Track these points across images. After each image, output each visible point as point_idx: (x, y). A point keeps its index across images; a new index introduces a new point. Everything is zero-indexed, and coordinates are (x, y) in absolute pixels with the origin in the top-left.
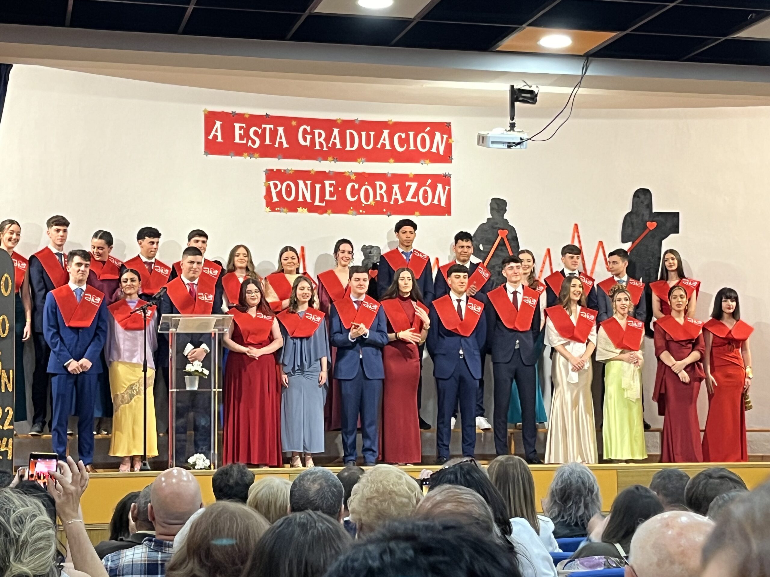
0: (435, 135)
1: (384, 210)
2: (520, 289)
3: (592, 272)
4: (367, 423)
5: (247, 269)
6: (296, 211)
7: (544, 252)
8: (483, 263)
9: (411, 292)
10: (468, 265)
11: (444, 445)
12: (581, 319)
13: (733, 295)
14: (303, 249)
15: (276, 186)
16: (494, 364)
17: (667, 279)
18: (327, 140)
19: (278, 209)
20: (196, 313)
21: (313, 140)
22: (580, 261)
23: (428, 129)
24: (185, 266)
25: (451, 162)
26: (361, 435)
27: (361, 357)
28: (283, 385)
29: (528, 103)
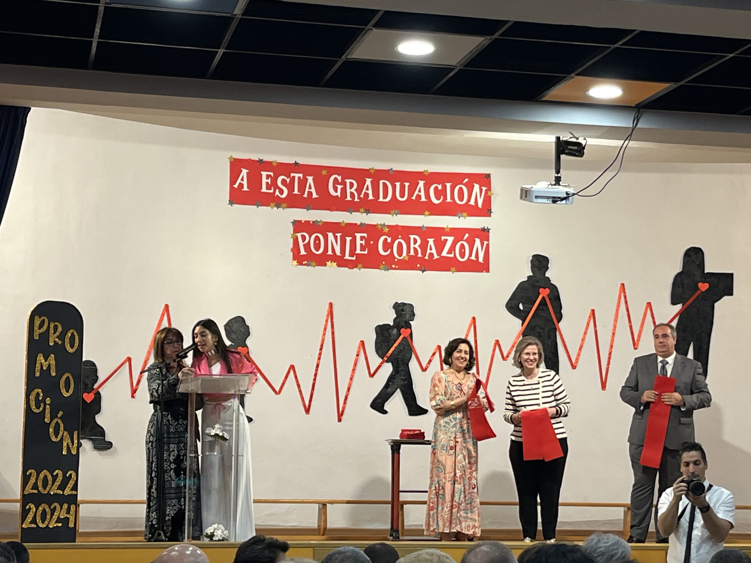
0: (473, 186)
1: (418, 266)
3: (639, 336)
6: (325, 265)
7: (589, 312)
14: (331, 305)
15: (304, 238)
18: (359, 190)
19: (306, 262)
21: (344, 190)
23: (466, 180)
25: (490, 216)
29: (575, 155)
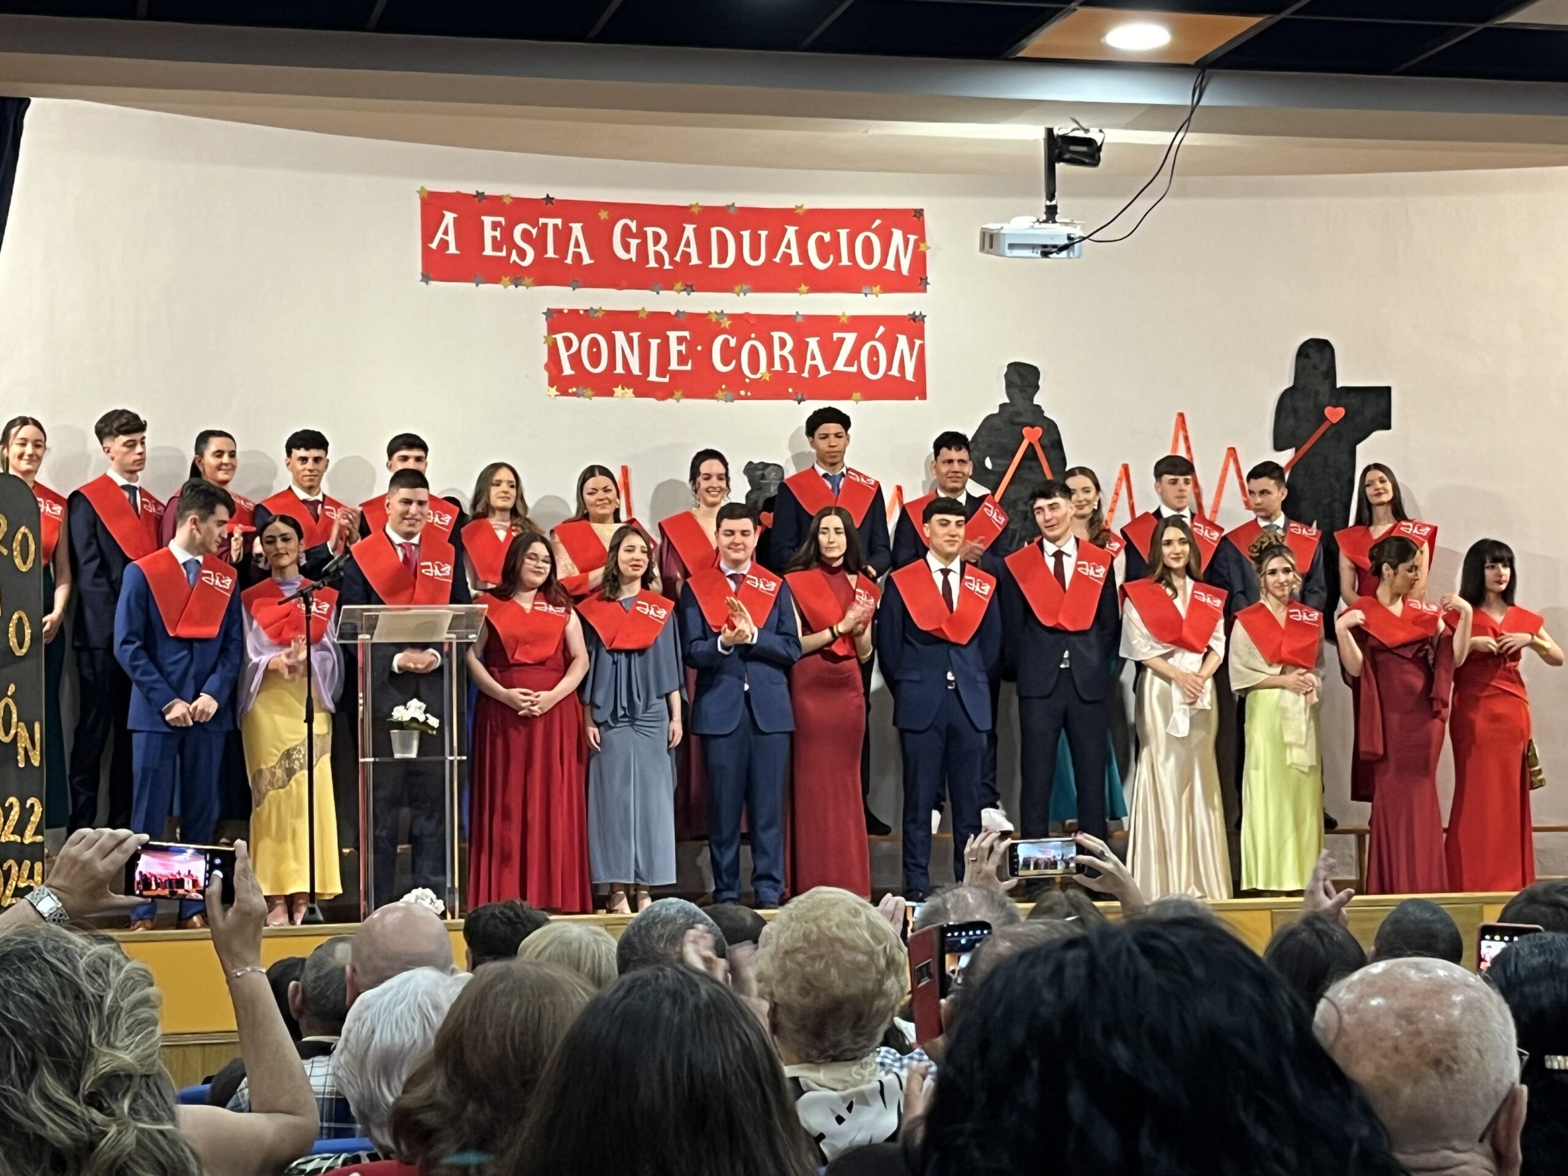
0: (891, 234)
1: (790, 390)
2: (1069, 547)
3: (1215, 511)
4: (761, 822)
5: (514, 512)
6: (611, 394)
7: (1118, 471)
8: (993, 494)
9: (845, 555)
10: (962, 499)
11: (917, 865)
12: (1194, 603)
13: (1505, 554)
14: (625, 471)
15: (568, 343)
16: (1021, 699)
17: (1371, 523)
18: (672, 248)
19: (574, 390)
20: (417, 603)
21: (642, 249)
22: (1189, 489)
23: (878, 222)
24: (395, 507)
25: (924, 290)
26: (749, 848)
27: (746, 687)
28: (590, 748)
29: (1083, 163)
